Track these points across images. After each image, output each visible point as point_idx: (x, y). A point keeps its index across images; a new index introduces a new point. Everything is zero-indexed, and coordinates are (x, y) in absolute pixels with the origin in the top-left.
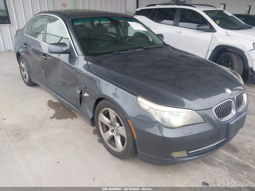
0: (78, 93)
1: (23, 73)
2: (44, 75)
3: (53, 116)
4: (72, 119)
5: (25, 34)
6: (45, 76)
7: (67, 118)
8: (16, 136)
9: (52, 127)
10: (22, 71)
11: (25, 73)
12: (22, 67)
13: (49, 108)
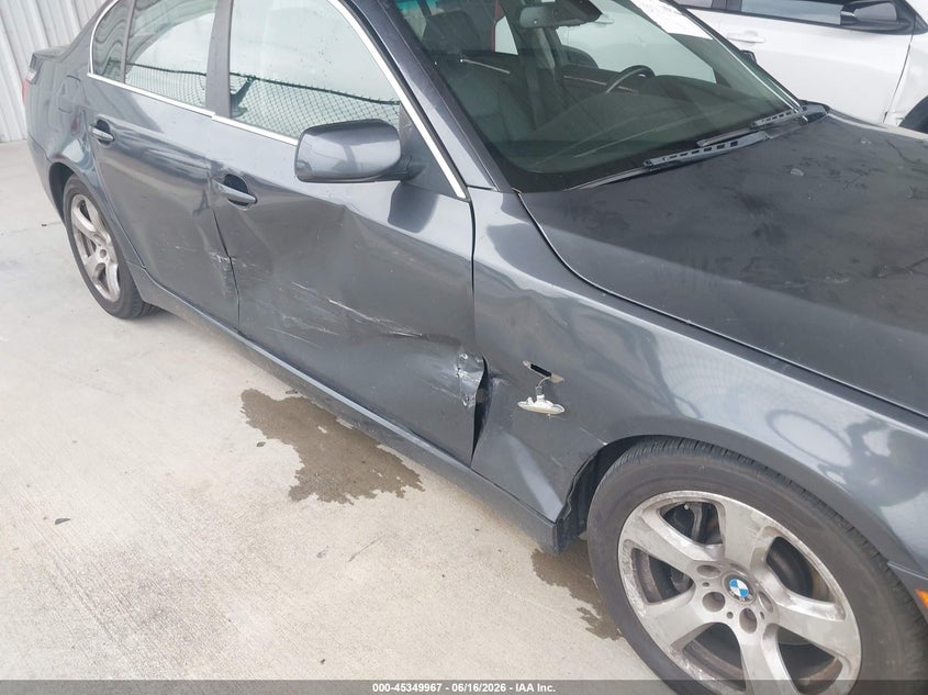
0: (464, 386)
1: (84, 257)
2: (223, 278)
3: (296, 483)
4: (400, 494)
5: (92, 75)
6: (229, 284)
7: (373, 488)
8: (154, 626)
9: (320, 555)
10: (82, 251)
11: (98, 258)
12: (79, 231)
13: (258, 435)
